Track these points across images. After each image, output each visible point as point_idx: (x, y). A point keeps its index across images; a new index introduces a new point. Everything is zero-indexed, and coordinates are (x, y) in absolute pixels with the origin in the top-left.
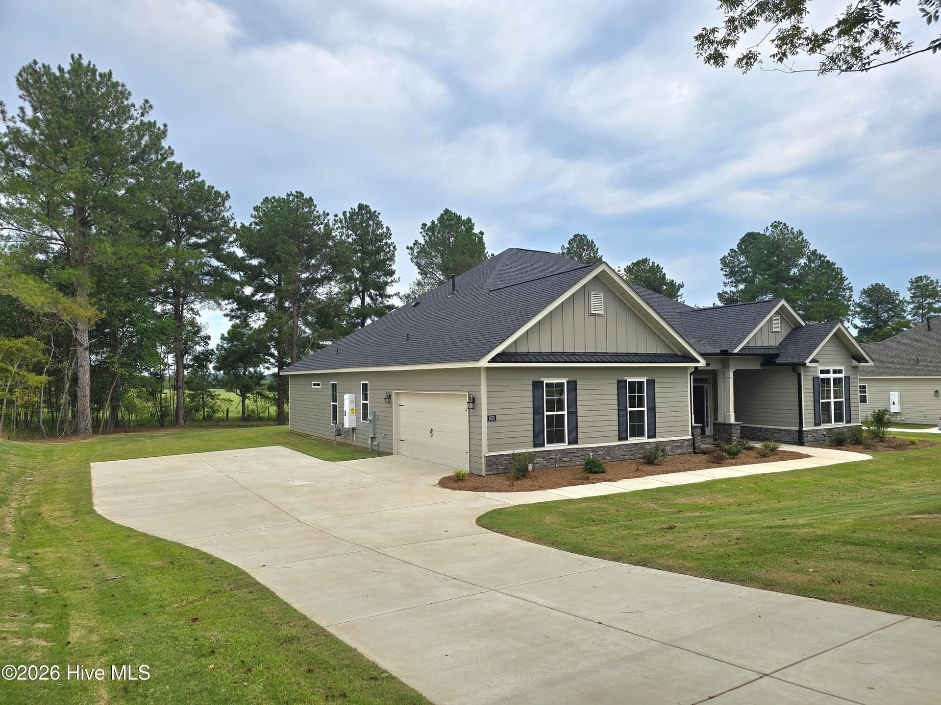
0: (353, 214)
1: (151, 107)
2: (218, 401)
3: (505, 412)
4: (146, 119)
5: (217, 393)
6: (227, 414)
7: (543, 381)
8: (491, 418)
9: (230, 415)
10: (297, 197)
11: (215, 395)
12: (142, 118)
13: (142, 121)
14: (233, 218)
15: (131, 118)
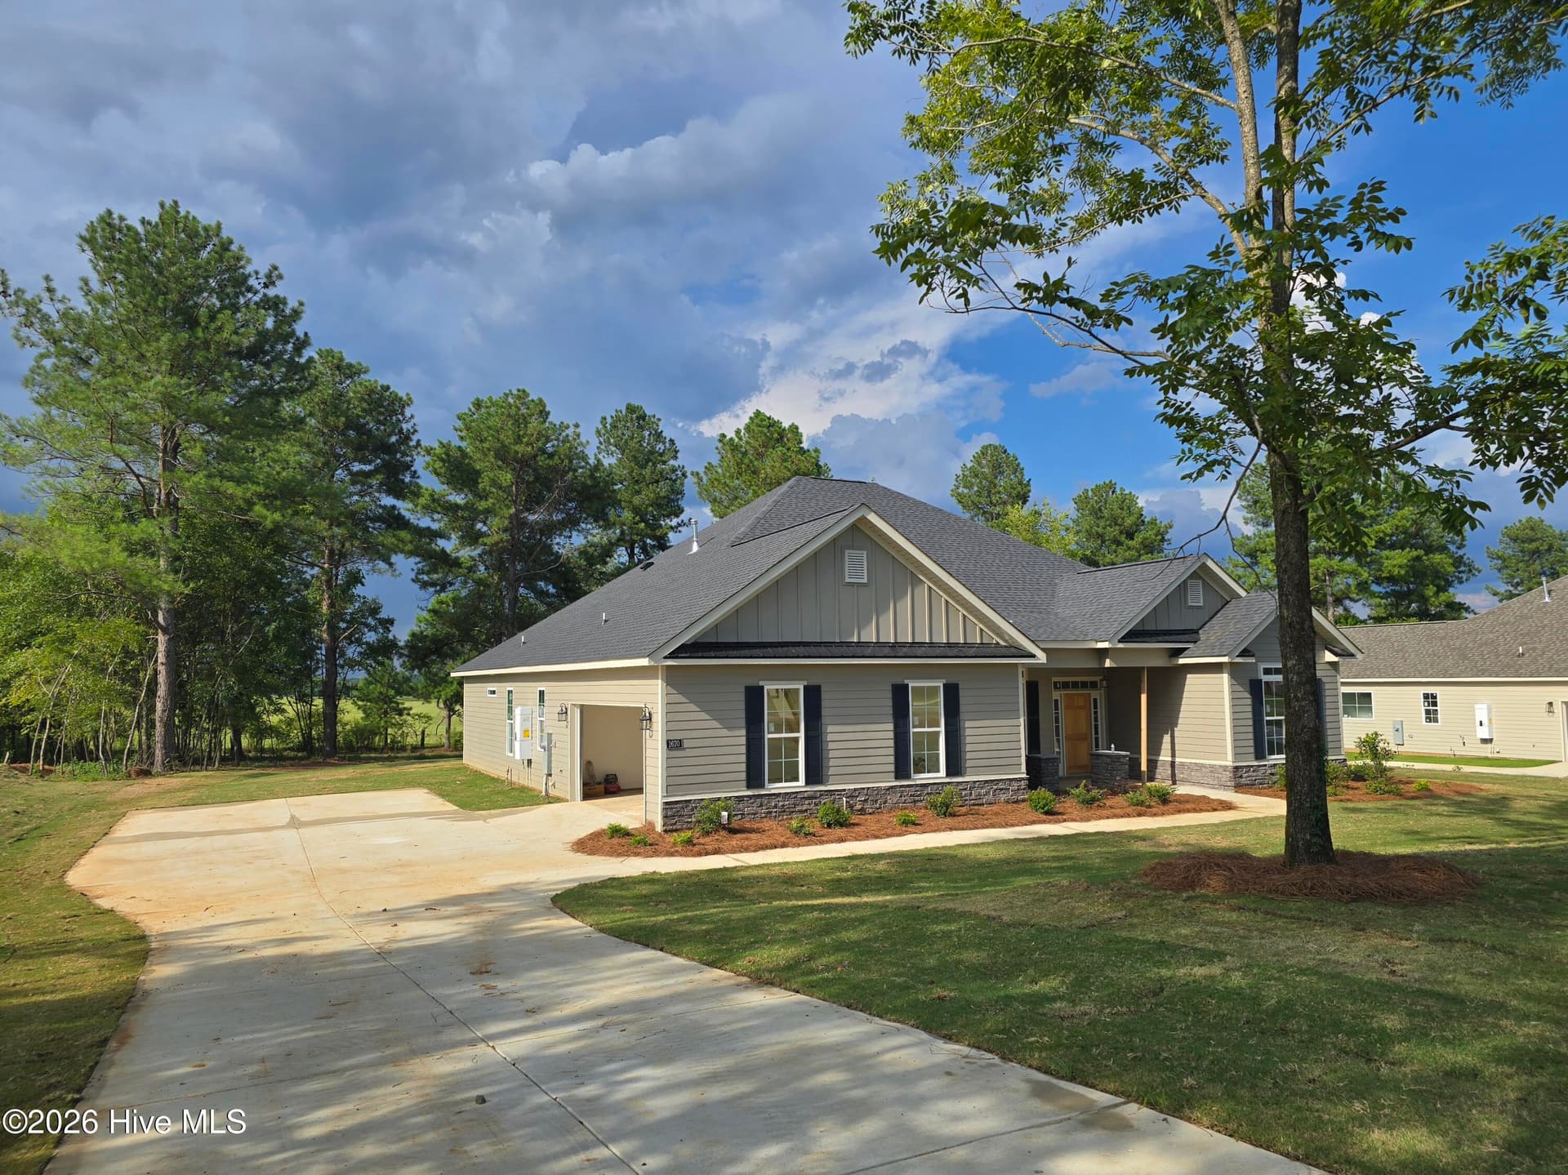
0: (617, 421)
1: (280, 277)
2: (409, 718)
3: (695, 734)
4: (271, 292)
5: (407, 705)
6: (423, 739)
7: (762, 687)
8: (673, 745)
9: (427, 741)
10: (519, 398)
11: (405, 709)
12: (266, 291)
13: (265, 295)
14: (416, 431)
15: (250, 289)
